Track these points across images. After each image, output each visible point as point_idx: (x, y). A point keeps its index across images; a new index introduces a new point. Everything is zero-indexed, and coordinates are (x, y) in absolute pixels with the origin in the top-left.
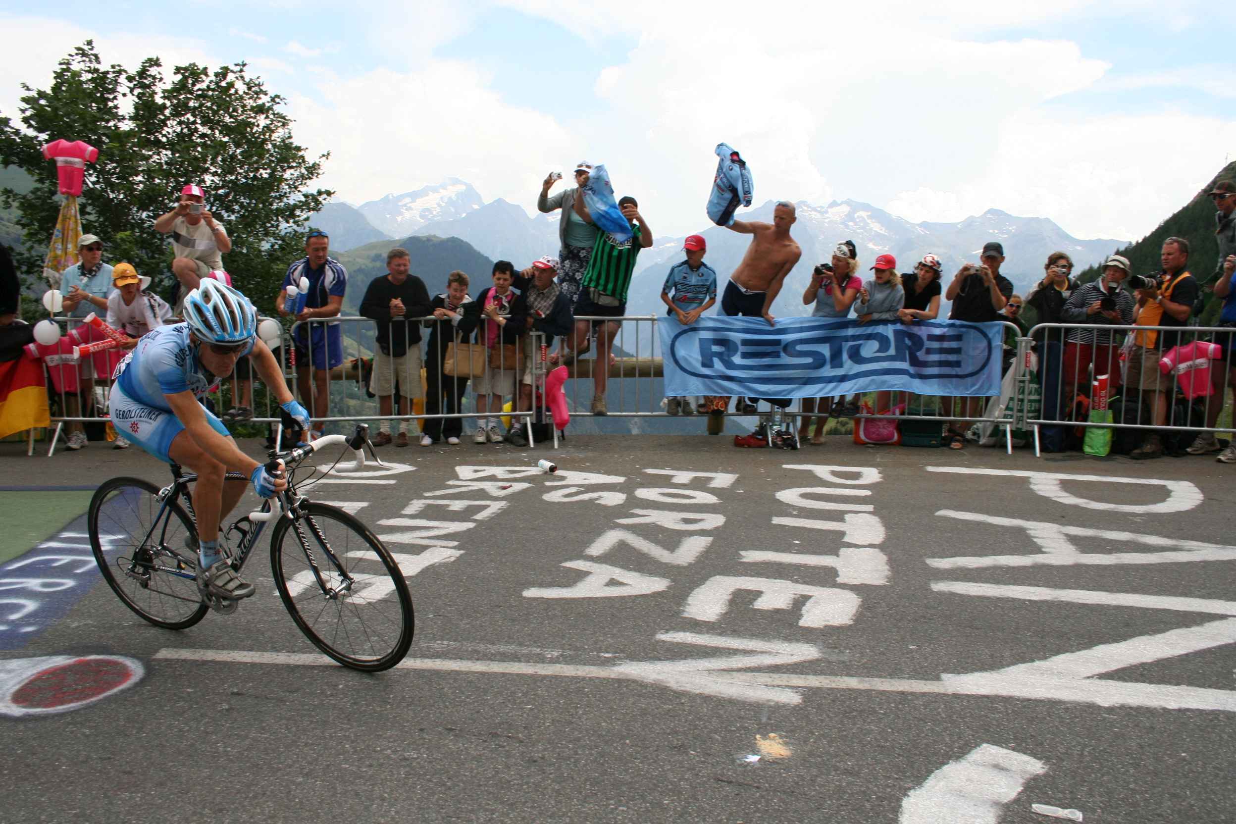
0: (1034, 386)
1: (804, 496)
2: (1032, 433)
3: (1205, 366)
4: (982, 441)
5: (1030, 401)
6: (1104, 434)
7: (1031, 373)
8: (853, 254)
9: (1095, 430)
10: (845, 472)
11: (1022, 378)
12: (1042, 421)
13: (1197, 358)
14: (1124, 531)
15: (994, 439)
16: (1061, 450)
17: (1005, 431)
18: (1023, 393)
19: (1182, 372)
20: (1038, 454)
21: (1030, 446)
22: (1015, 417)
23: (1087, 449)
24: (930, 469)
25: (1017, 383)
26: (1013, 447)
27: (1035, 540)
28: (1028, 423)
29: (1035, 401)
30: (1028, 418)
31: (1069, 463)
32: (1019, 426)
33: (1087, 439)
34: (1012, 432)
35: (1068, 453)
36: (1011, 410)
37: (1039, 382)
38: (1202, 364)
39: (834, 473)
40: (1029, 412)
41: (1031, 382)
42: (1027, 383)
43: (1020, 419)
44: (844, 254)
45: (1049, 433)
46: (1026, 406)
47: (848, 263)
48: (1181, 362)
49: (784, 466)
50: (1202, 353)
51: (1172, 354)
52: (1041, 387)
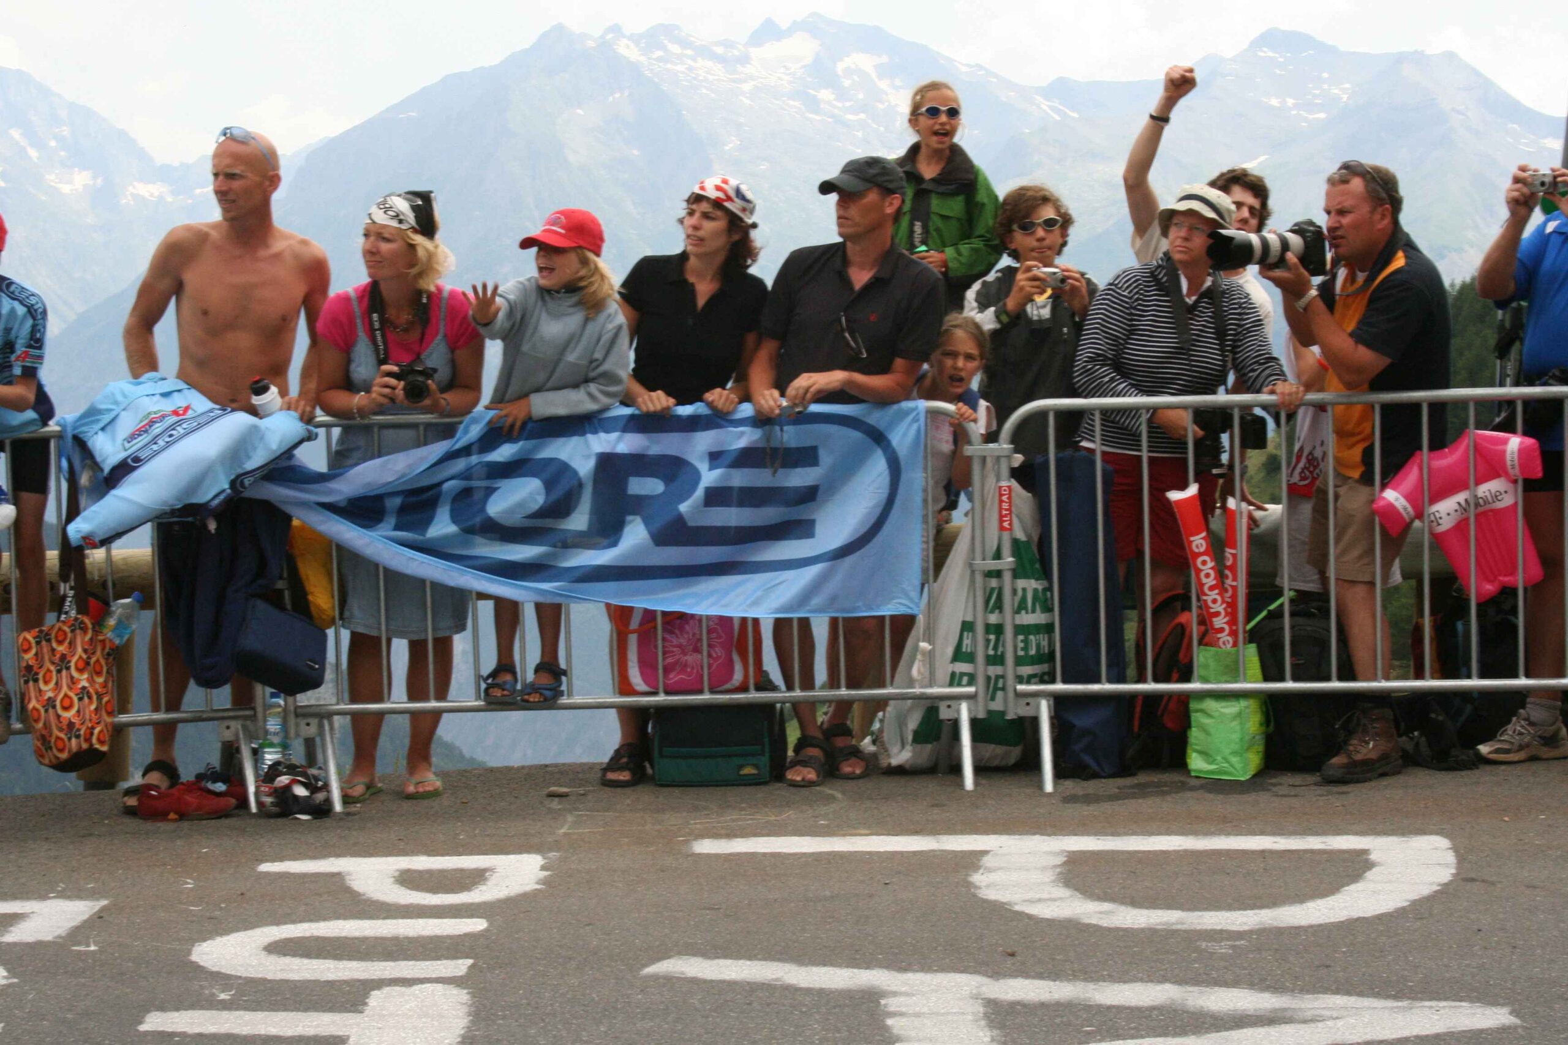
0: (1031, 585)
1: (277, 948)
2: (1035, 721)
3: (1507, 501)
4: (901, 756)
5: (1019, 629)
6: (1239, 714)
7: (1017, 546)
8: (426, 224)
9: (1210, 705)
10: (442, 872)
11: (992, 565)
12: (1059, 687)
13: (1479, 482)
14: (1163, 980)
15: (929, 747)
16: (1124, 770)
17: (955, 724)
18: (999, 606)
19: (1446, 524)
20: (1049, 786)
21: (1030, 764)
22: (981, 680)
23: (1196, 763)
24: (706, 846)
25: (979, 578)
26: (978, 770)
27: (889, 1022)
28: (1019, 695)
29: (1036, 629)
30: (1020, 680)
31: (1147, 805)
32: (997, 705)
33: (1194, 734)
34: (974, 723)
35: (1142, 778)
36: (970, 658)
37: (1046, 574)
38: (1496, 497)
39: (408, 879)
40: (1019, 661)
41: (1016, 574)
42: (1007, 577)
43: (994, 686)
44: (398, 217)
45: (1082, 721)
46: (1010, 644)
47: (412, 247)
48: (1438, 496)
49: (266, 867)
50: (1492, 467)
51: (1411, 476)
52: (1050, 589)
